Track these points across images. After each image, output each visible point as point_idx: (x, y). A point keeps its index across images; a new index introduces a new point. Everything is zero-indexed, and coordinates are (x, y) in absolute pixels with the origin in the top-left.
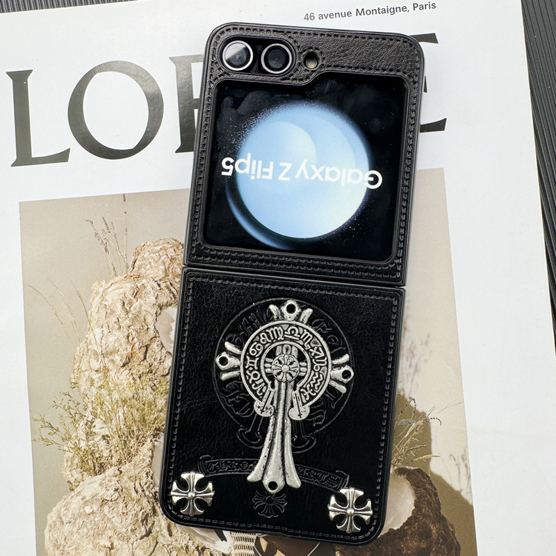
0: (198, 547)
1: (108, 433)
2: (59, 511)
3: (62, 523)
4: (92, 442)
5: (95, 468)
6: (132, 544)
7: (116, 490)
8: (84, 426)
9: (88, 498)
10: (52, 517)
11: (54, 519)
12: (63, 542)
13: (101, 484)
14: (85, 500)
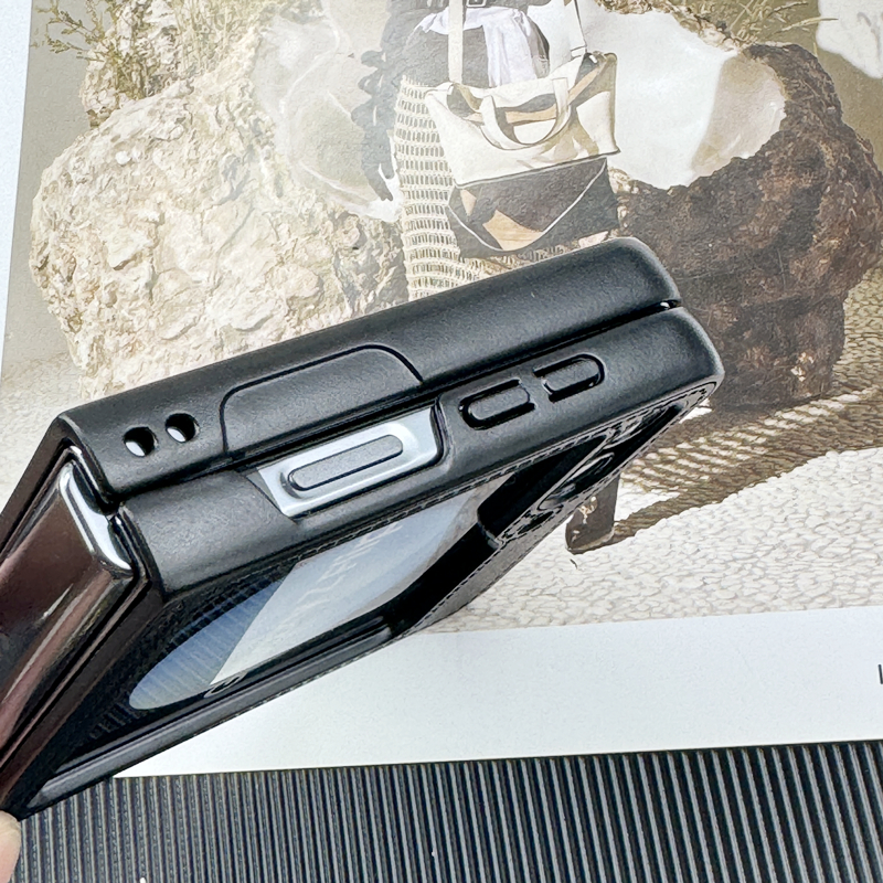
0: (334, 212)
1: (174, 23)
2: (66, 164)
3: (69, 183)
4: (142, 41)
5: (142, 84)
6: (202, 215)
7: (179, 121)
8: (130, 15)
9: (124, 137)
10: (51, 174)
11: (54, 178)
12: (67, 217)
13: (151, 113)
14: (119, 141)
